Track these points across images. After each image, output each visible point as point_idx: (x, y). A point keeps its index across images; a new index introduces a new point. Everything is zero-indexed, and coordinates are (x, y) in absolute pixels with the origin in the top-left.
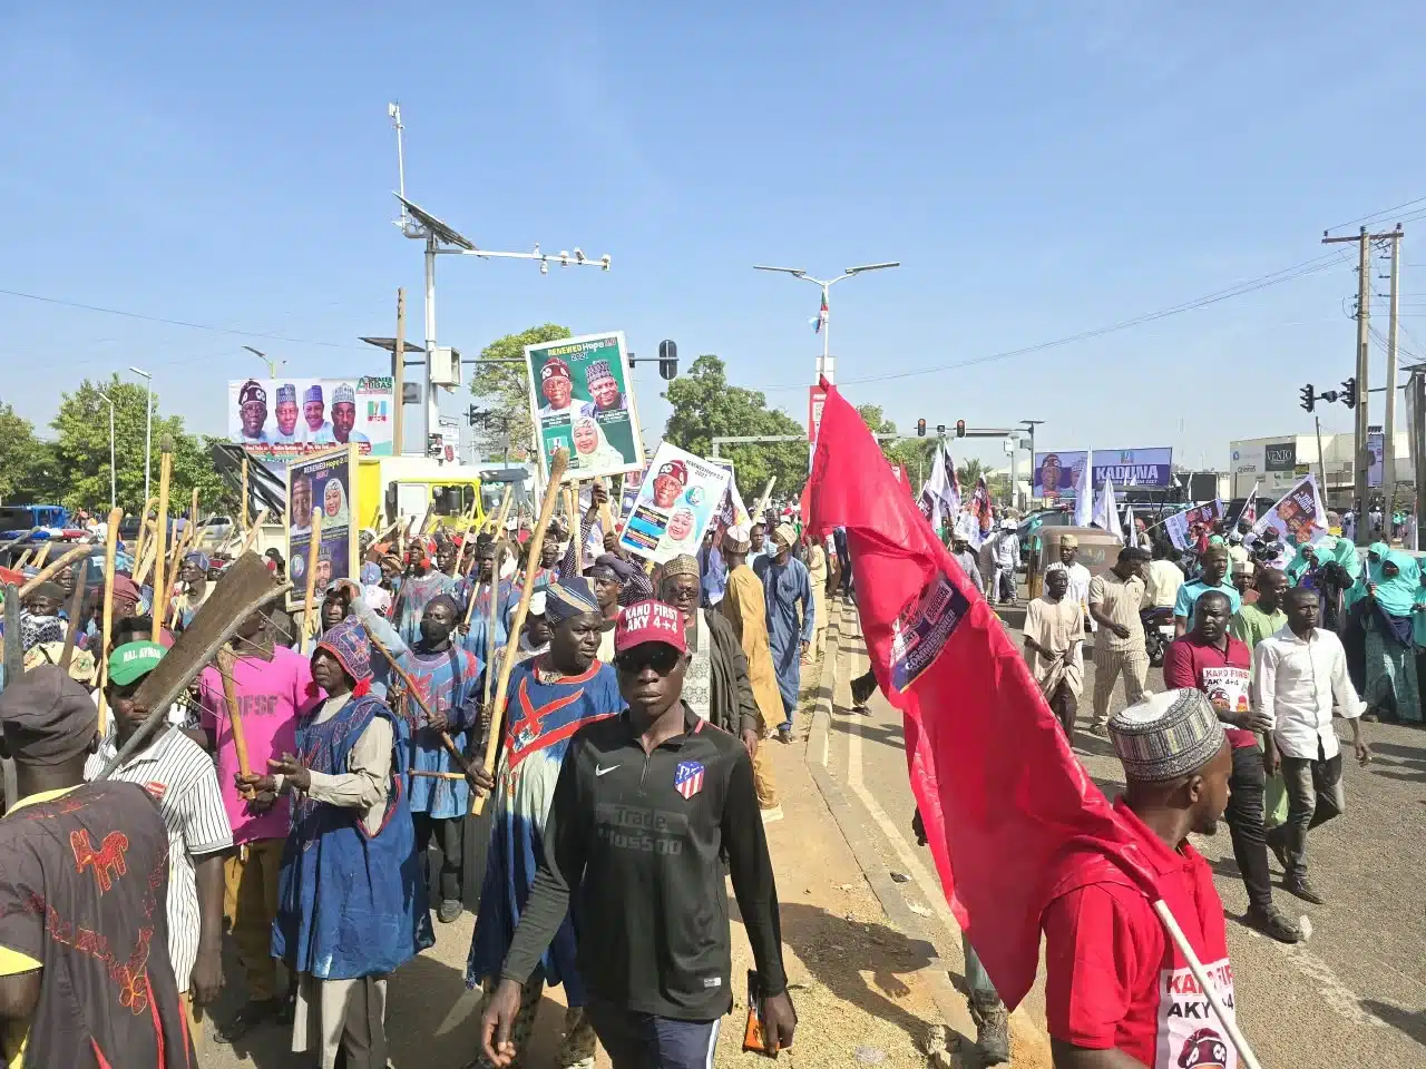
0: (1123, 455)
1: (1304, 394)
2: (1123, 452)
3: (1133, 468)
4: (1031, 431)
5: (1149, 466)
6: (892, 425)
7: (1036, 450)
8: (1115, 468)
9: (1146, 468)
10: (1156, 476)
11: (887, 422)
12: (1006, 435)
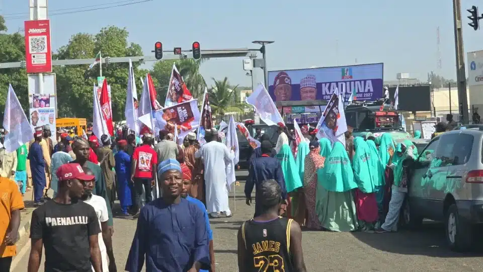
0: (343, 71)
1: (471, 14)
2: (343, 68)
3: (352, 83)
4: (262, 50)
5: (365, 81)
6: (138, 47)
7: (268, 69)
8: (337, 83)
9: (363, 82)
10: (372, 90)
11: (132, 44)
12: (244, 54)
